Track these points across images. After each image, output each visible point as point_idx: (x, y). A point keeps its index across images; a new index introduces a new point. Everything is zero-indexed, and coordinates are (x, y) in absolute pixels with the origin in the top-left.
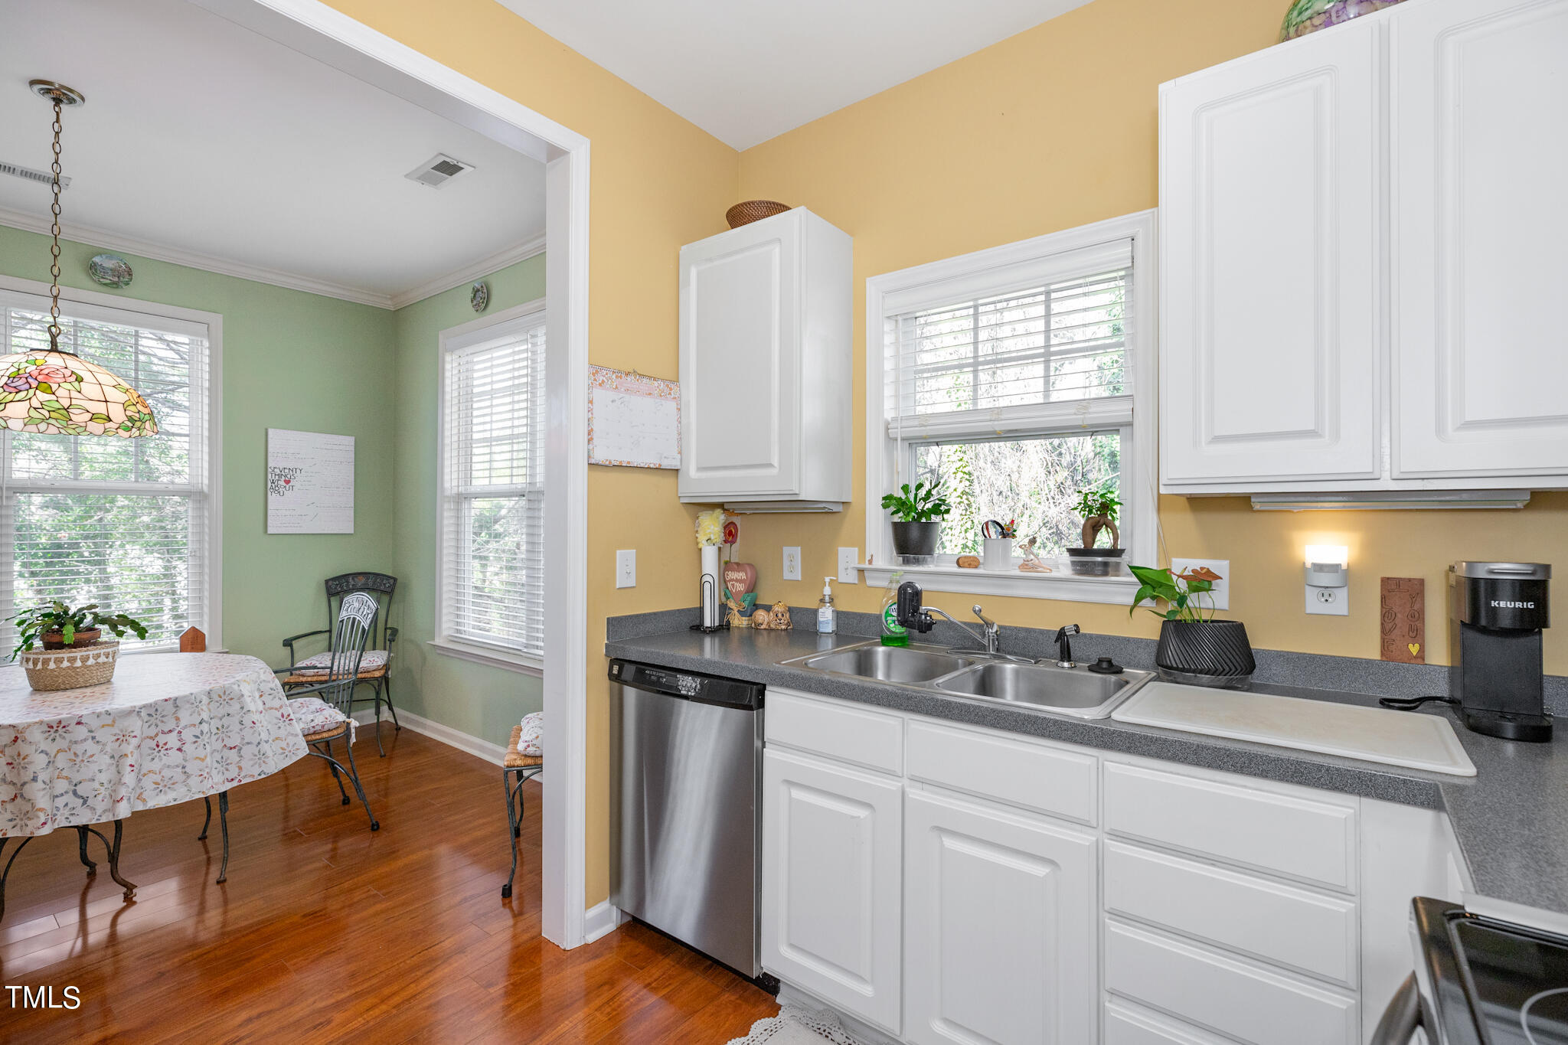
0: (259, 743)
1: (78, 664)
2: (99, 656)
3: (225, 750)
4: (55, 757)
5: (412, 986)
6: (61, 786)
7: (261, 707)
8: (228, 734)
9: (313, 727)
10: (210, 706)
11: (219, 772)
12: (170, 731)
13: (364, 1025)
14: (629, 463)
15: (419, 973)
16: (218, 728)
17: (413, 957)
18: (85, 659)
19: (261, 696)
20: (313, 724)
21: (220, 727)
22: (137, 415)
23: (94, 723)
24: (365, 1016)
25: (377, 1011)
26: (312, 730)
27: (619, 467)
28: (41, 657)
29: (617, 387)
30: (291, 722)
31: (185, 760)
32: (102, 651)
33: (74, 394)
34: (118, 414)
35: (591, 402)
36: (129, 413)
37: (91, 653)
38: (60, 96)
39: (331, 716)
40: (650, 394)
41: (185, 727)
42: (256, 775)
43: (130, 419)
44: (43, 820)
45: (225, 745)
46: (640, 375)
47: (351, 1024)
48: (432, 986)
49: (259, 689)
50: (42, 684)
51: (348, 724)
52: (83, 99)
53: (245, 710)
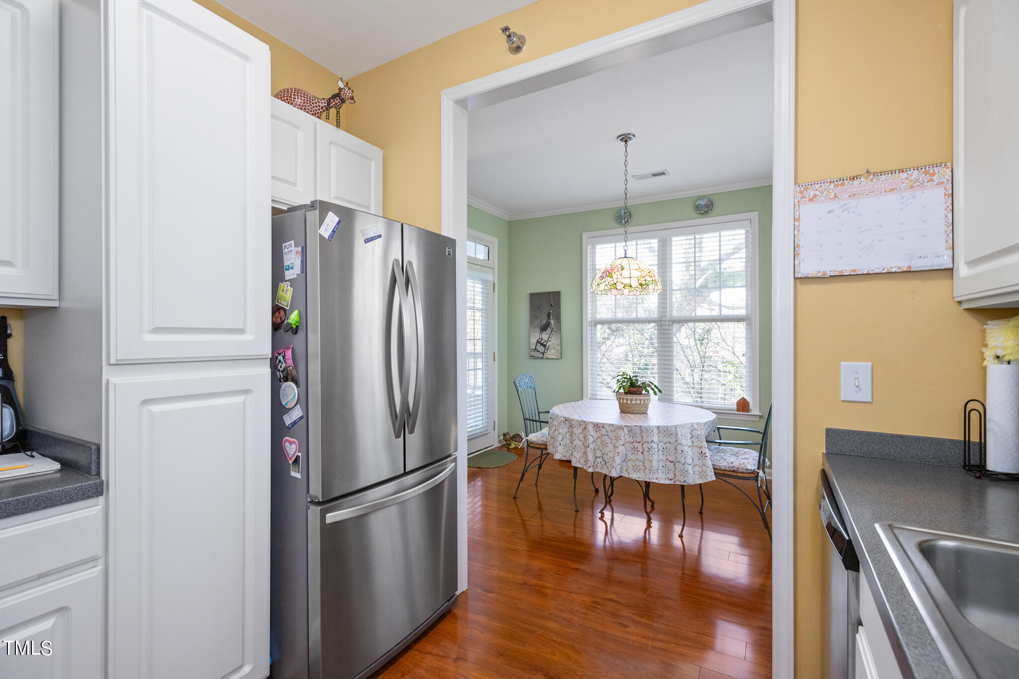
0: (684, 464)
1: (629, 402)
2: (637, 400)
3: (667, 461)
4: (597, 439)
5: (673, 645)
6: (599, 454)
7: (690, 444)
8: (670, 453)
9: (732, 467)
10: (659, 435)
11: (663, 473)
12: (639, 442)
13: (633, 641)
14: (853, 271)
15: (684, 643)
16: (663, 448)
17: (693, 632)
18: (631, 400)
19: (692, 438)
20: (732, 465)
21: (665, 448)
22: (645, 282)
23: (608, 429)
24: (639, 638)
25: (644, 641)
26: (731, 469)
27: (840, 277)
28: (622, 397)
29: (836, 196)
30: (706, 458)
31: (644, 459)
32: (638, 398)
33: (619, 276)
34: (635, 283)
35: (796, 220)
36: (640, 282)
37: (634, 398)
38: (625, 138)
39: (743, 464)
40: (892, 190)
41: (645, 442)
42: (682, 482)
43: (641, 285)
44: (589, 465)
45: (668, 459)
46: (874, 174)
47: (630, 636)
48: (680, 654)
49: (691, 433)
50: (625, 410)
51: (758, 473)
52: (634, 136)
53: (678, 443)
